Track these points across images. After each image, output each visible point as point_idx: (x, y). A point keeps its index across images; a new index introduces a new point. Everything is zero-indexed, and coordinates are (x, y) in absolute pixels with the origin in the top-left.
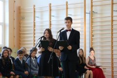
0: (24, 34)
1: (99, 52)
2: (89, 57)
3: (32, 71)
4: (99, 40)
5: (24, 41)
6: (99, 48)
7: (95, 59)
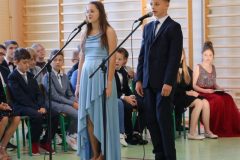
0: (34, 10)
1: (226, 53)
2: (201, 67)
3: (54, 104)
4: (224, 22)
5: (36, 28)
6: (224, 43)
7: (214, 72)
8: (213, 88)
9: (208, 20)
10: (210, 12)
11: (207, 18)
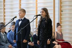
8: (63, 40)
9: (61, 15)
10: (62, 12)
11: (60, 14)
